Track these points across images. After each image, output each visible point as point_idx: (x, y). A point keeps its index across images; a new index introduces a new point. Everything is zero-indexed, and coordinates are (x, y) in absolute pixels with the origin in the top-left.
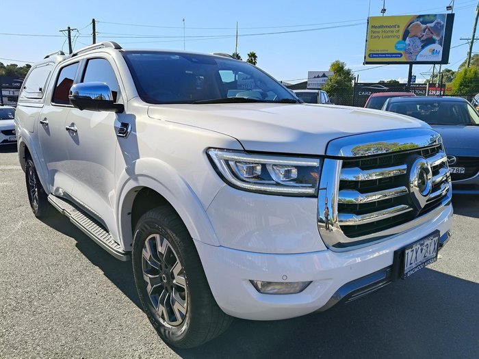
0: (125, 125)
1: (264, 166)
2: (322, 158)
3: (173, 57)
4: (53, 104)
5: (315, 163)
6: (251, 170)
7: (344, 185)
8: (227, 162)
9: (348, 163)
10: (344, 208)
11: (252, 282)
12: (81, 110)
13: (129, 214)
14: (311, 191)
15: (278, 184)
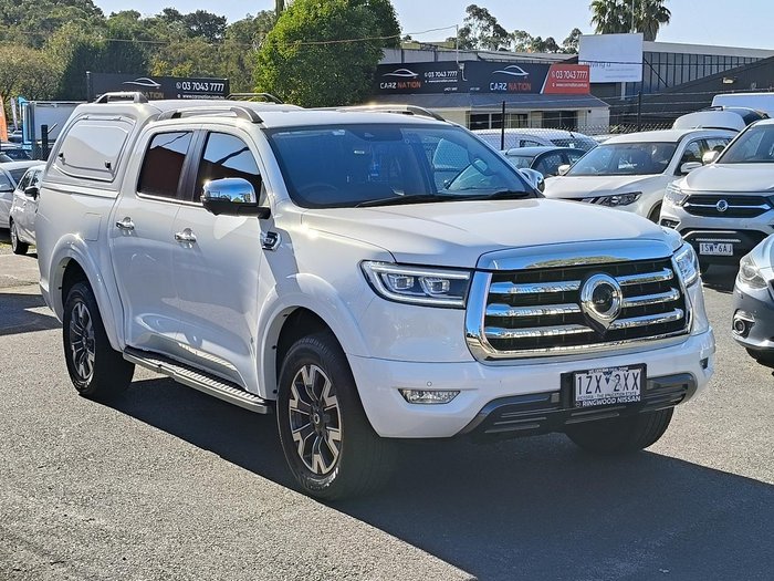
0: (272, 235)
1: (416, 278)
2: (472, 271)
3: (336, 133)
4: (141, 194)
5: (466, 276)
6: (402, 281)
7: (493, 299)
8: (379, 275)
9: (499, 276)
10: (491, 321)
11: (401, 391)
12: (216, 214)
13: (274, 347)
14: (460, 303)
15: (428, 296)
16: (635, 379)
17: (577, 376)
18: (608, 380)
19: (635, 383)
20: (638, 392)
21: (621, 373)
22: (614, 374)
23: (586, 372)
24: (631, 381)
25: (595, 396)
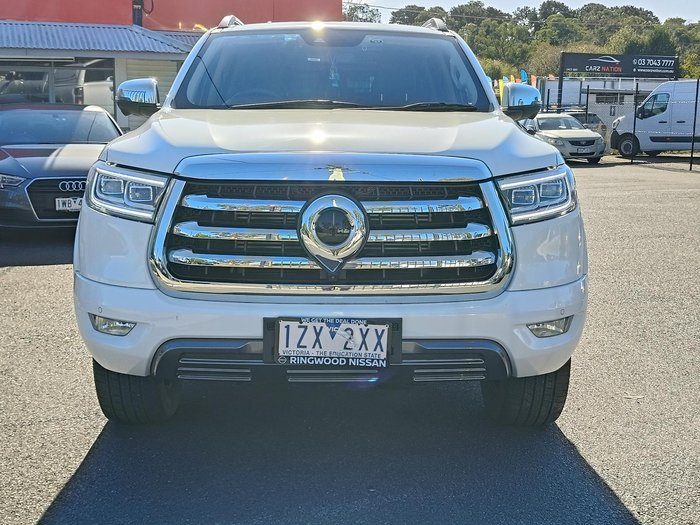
2: (169, 177)
5: (161, 183)
11: (93, 317)
14: (149, 216)
15: (125, 205)
16: (379, 337)
17: (283, 324)
18: (333, 335)
19: (379, 343)
20: (384, 355)
21: (355, 327)
22: (344, 326)
23: (299, 319)
24: (372, 340)
25: (313, 352)
